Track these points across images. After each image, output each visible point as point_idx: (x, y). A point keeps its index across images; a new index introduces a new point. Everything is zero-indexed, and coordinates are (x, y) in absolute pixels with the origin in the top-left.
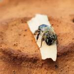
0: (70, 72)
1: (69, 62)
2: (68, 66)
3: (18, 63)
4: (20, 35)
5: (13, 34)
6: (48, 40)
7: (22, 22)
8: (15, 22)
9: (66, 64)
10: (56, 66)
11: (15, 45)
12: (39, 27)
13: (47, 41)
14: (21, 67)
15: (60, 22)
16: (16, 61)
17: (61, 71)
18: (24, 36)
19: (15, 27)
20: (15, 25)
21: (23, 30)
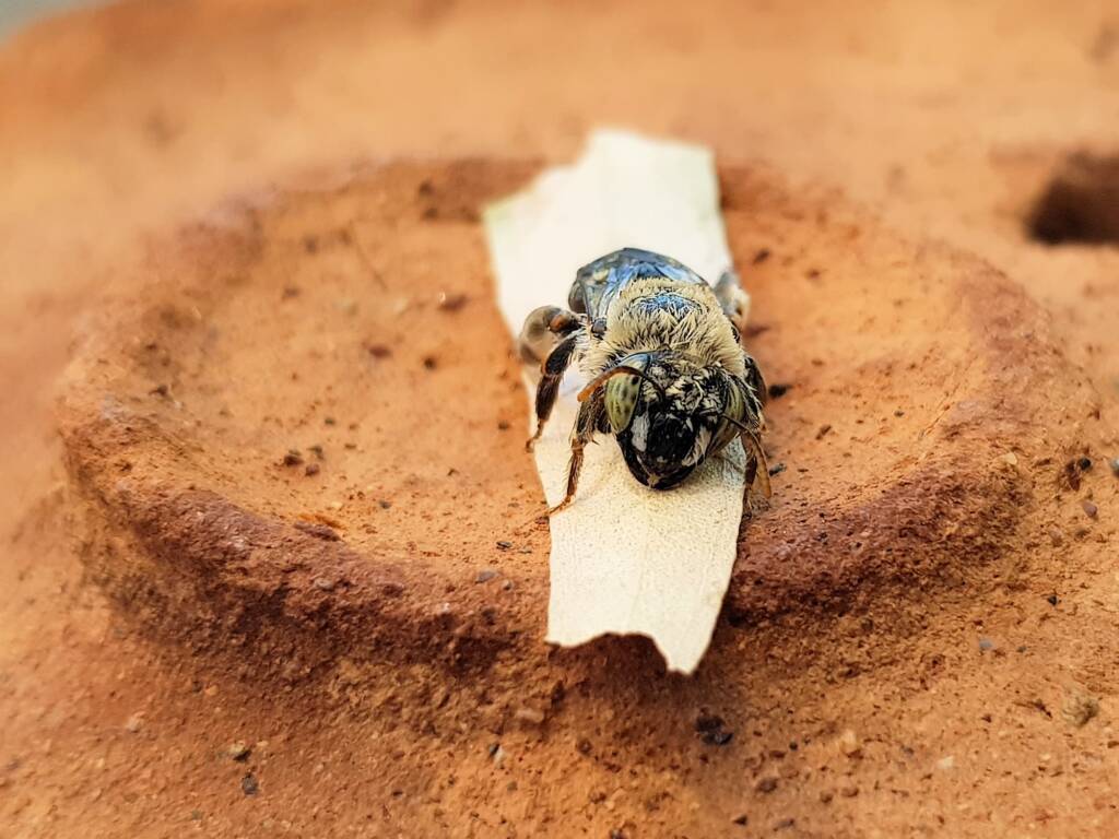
0: (862, 805)
1: (865, 695)
2: (849, 738)
3: (290, 666)
4: (380, 353)
5: (299, 345)
6: (641, 428)
7: (431, 215)
8: (343, 212)
9: (830, 710)
10: (715, 734)
11: (292, 461)
12: (584, 273)
13: (639, 443)
14: (315, 708)
15: (854, 232)
16: (272, 638)
17: (769, 787)
18: (430, 363)
19: (343, 262)
20: (345, 237)
21: (420, 306)
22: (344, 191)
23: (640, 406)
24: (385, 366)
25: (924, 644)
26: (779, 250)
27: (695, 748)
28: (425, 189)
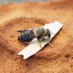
1: (40, 67)
2: (37, 69)
7: (36, 23)
9: (37, 67)
14: (2, 53)
19: (27, 24)
20: (28, 22)
22: (30, 19)
25: (46, 65)
27: (25, 66)
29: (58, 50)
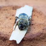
4: (7, 18)
7: (13, 9)
8: (7, 8)
18: (10, 19)
20: (7, 10)
21: (11, 15)
22: (7, 7)
23: (20, 24)
24: (7, 19)
26: (36, 15)
28: (13, 7)
29: (43, 30)
